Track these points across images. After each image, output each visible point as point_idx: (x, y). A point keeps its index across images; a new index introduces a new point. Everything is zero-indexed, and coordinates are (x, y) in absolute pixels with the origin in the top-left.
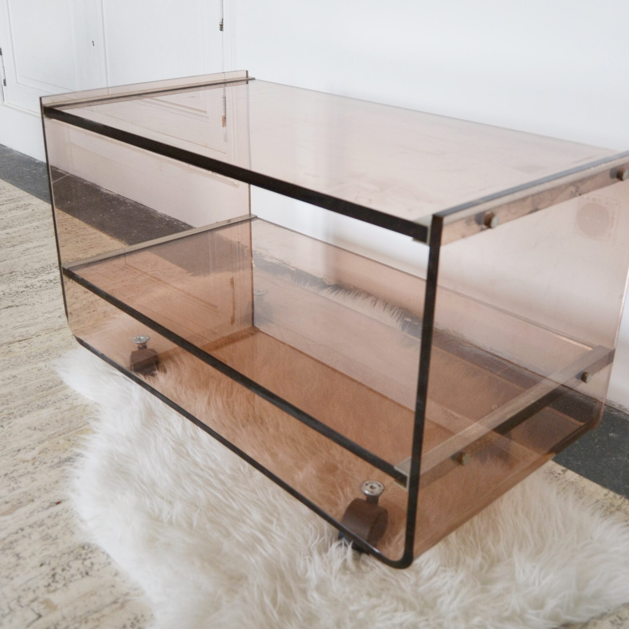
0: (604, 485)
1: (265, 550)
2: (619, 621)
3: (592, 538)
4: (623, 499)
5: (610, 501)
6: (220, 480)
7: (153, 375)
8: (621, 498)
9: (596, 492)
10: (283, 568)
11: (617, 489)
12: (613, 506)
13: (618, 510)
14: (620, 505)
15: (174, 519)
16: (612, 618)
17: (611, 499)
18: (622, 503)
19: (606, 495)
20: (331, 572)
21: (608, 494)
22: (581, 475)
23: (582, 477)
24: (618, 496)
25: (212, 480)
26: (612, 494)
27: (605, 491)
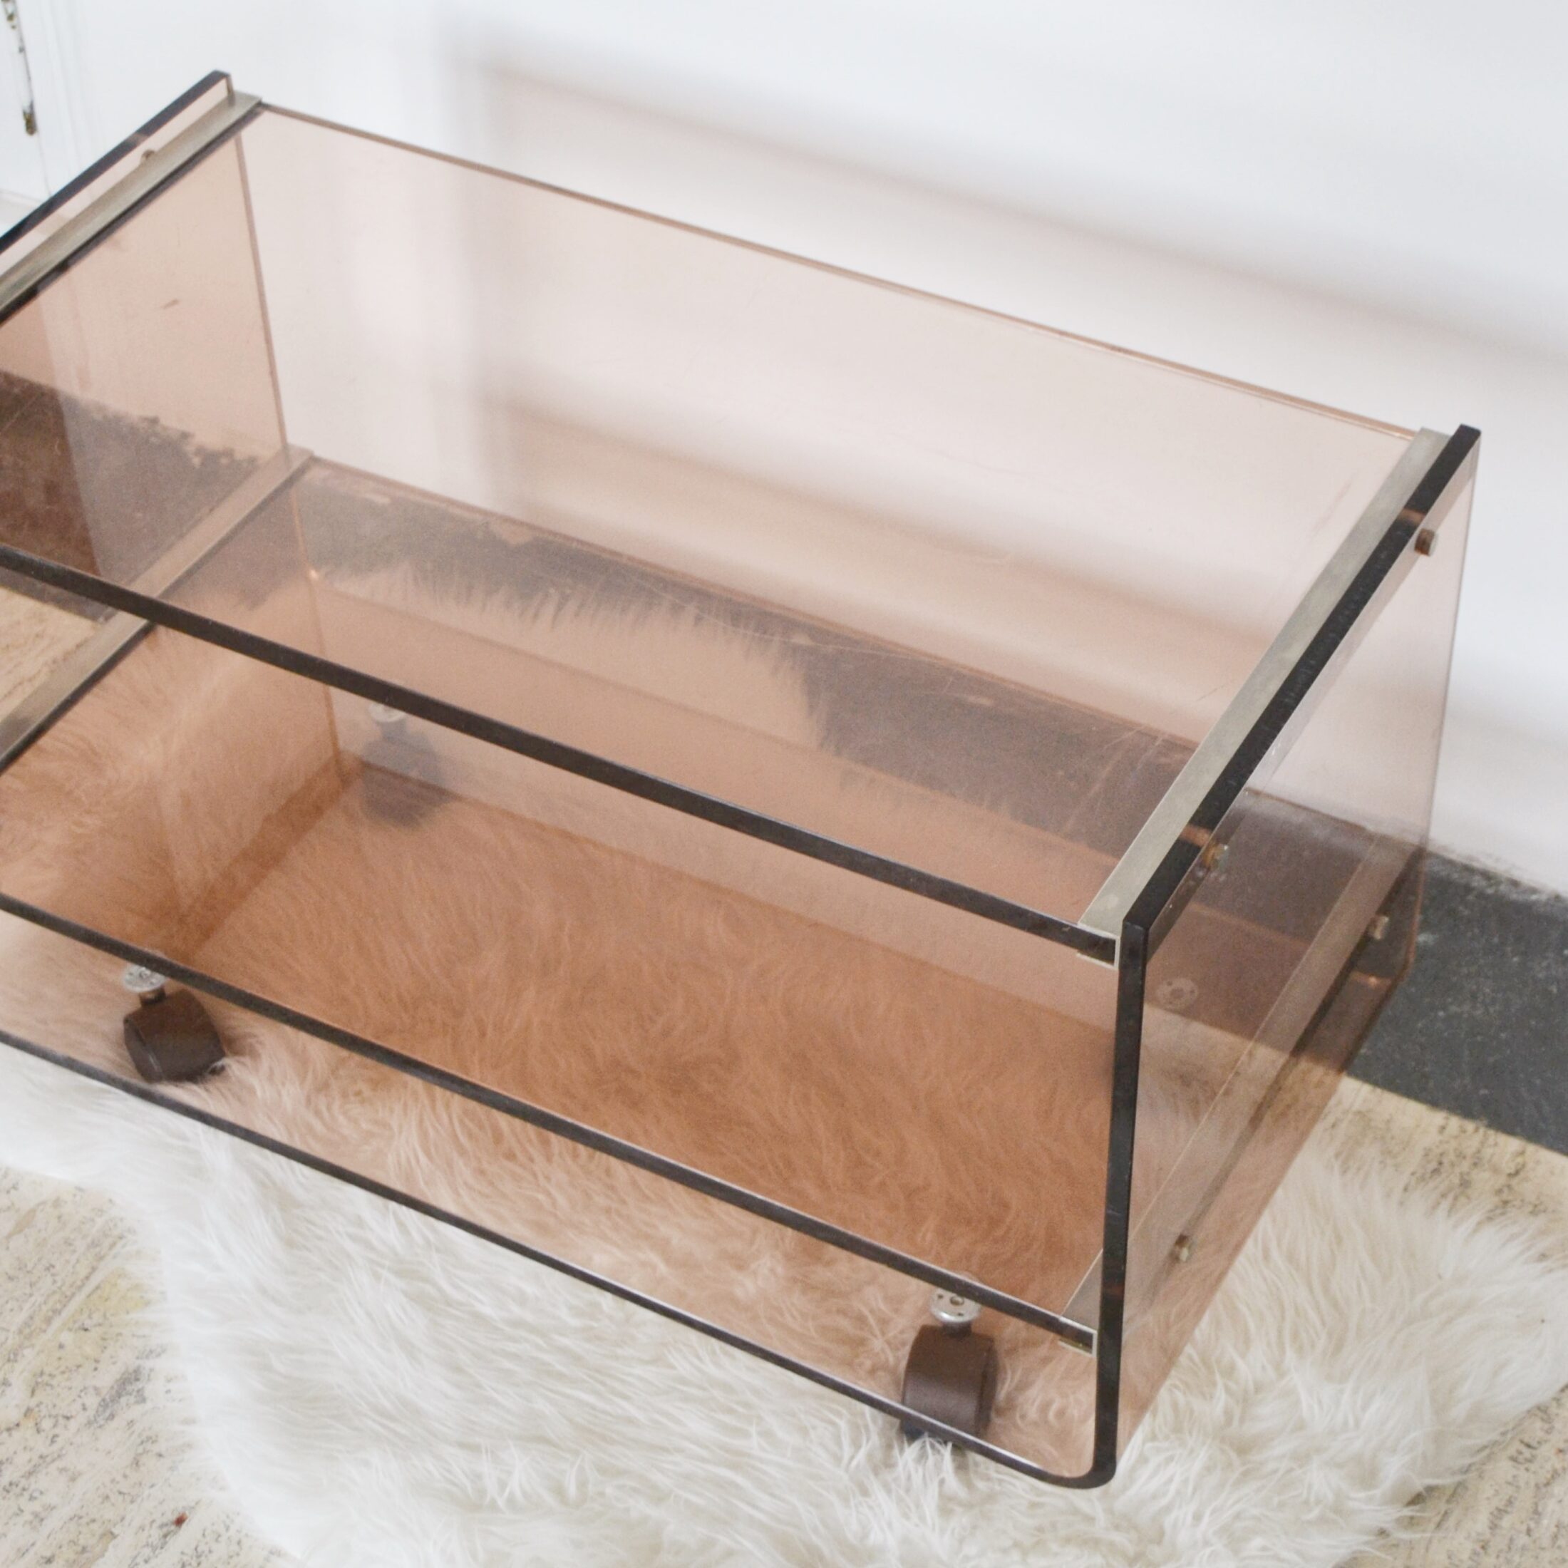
0: (1434, 1103)
1: (755, 1507)
2: (1527, 1453)
3: (1440, 1277)
4: (1482, 1130)
5: (1454, 1144)
6: (564, 1351)
7: (217, 1072)
8: (1477, 1130)
9: (1418, 1126)
10: (814, 1539)
11: (1463, 1107)
12: (1464, 1157)
13: (1475, 1164)
14: (1479, 1151)
15: (518, 1494)
16: (1512, 1451)
17: (1456, 1137)
18: (1482, 1143)
19: (1443, 1129)
20: (922, 1518)
21: (1447, 1124)
22: (1376, 1083)
23: (1379, 1091)
24: (1470, 1126)
25: (546, 1357)
26: (1455, 1122)
27: (1438, 1118)
